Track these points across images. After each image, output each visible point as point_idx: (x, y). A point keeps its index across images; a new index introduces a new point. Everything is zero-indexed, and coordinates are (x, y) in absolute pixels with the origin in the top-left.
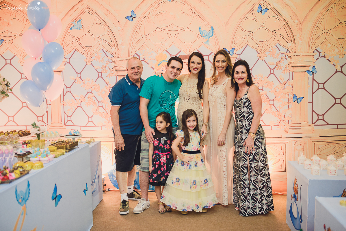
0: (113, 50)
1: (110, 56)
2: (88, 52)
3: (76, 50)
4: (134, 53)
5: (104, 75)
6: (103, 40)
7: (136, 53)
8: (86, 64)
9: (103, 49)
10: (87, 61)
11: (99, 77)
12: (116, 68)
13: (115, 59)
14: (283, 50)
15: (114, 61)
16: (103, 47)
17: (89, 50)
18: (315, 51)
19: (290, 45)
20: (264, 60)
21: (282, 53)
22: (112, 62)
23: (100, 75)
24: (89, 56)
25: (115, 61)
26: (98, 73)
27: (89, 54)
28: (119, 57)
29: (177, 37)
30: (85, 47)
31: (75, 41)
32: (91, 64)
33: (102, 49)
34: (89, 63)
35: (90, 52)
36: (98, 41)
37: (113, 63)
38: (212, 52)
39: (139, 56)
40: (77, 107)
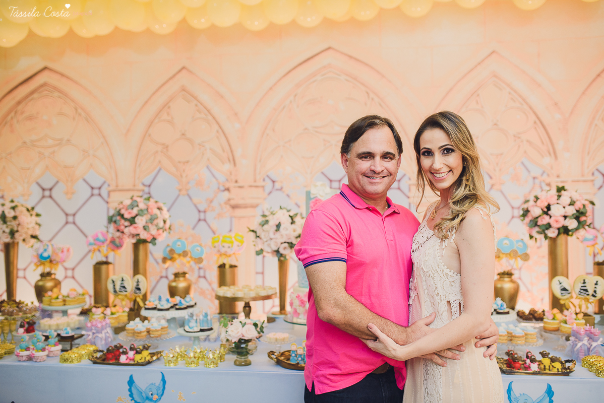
0: (227, 167)
1: (222, 179)
2: (182, 172)
3: (161, 169)
4: (265, 176)
5: (209, 216)
6: (208, 150)
7: (268, 176)
8: (178, 196)
10: (180, 188)
11: (200, 220)
12: (233, 202)
13: (231, 185)
14: (536, 172)
15: (228, 189)
16: (208, 163)
18: (597, 174)
19: (547, 160)
20: (501, 192)
21: (534, 178)
22: (224, 191)
23: (202, 216)
24: (184, 180)
25: (231, 189)
26: (199, 211)
27: (184, 176)
28: (236, 182)
30: (178, 163)
32: (188, 195)
33: (207, 167)
34: (184, 193)
37: (226, 193)
38: (405, 175)
39: (274, 182)
40: (158, 278)
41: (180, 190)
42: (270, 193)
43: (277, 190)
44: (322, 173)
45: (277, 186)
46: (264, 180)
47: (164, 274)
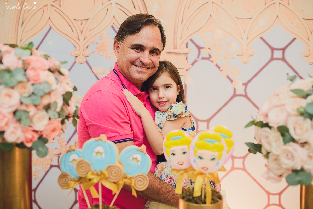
2: (80, 33)
3: (51, 28)
4: (188, 40)
6: (114, 5)
7: (191, 40)
8: (75, 62)
9: (114, 26)
10: (77, 53)
16: (114, 21)
17: (81, 27)
24: (82, 43)
27: (82, 38)
29: (287, 6)
30: (74, 21)
31: (49, 6)
32: (87, 62)
33: (112, 26)
34: (81, 59)
35: (84, 33)
36: (104, 6)
39: (199, 48)
40: (49, 166)
41: (76, 57)
42: (195, 61)
43: (203, 58)
44: (261, 38)
45: (204, 53)
46: (187, 47)
47: (55, 163)
